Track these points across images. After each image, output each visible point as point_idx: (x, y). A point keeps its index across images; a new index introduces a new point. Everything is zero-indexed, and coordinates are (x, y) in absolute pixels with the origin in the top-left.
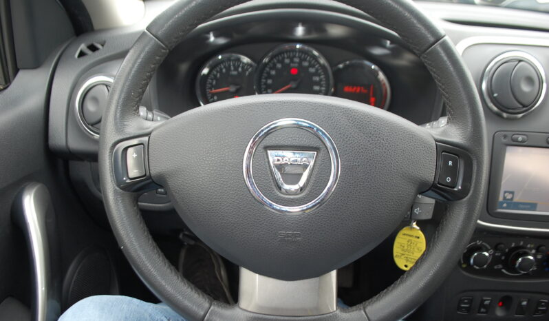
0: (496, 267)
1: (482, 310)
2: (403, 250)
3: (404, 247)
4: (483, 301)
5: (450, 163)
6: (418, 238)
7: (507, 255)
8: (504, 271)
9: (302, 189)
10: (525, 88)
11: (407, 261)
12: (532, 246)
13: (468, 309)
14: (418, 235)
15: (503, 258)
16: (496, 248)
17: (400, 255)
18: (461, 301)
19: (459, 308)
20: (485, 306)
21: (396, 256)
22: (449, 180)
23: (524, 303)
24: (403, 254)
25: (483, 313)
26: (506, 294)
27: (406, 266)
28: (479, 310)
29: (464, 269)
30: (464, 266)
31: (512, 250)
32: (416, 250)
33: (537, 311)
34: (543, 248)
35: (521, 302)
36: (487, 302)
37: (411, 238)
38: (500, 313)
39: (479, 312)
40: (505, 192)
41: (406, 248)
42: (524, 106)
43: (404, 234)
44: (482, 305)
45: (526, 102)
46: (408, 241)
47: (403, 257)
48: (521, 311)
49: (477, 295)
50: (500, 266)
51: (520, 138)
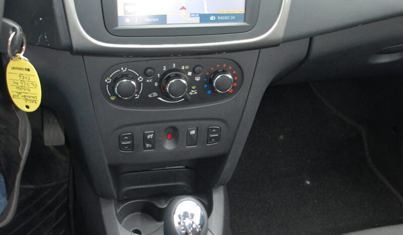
0: (150, 96)
1: (148, 145)
2: (18, 88)
3: (17, 84)
4: (145, 136)
6: (29, 70)
8: (160, 99)
11: (26, 100)
12: (187, 68)
13: (132, 147)
14: (27, 67)
15: (156, 84)
16: (145, 75)
17: (17, 94)
18: (121, 138)
19: (121, 147)
20: (149, 141)
21: (13, 95)
23: (193, 132)
24: (19, 93)
25: (149, 148)
26: (169, 124)
27: (27, 107)
28: (145, 146)
29: (113, 102)
30: (113, 98)
32: (32, 86)
33: (209, 140)
35: (188, 133)
36: (150, 136)
37: (21, 72)
38: (169, 146)
39: (145, 148)
40: (125, 5)
41: (20, 84)
43: (14, 68)
44: (146, 140)
46: (20, 76)
47: (20, 96)
48: (191, 140)
49: (137, 130)
50: (155, 94)
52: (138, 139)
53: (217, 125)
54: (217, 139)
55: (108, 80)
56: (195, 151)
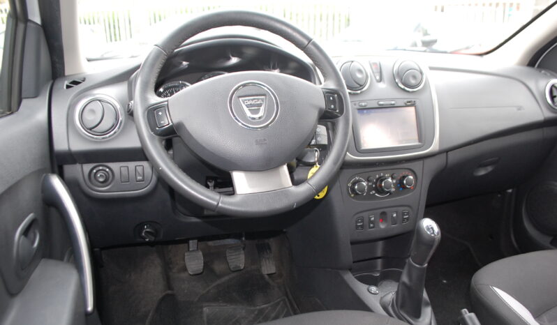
0: (371, 193)
1: (371, 225)
4: (370, 218)
5: (331, 98)
7: (376, 183)
8: (376, 195)
9: (260, 118)
10: (359, 76)
12: (388, 175)
13: (363, 227)
15: (374, 186)
16: (368, 181)
19: (357, 227)
20: (372, 222)
22: (332, 106)
23: (395, 215)
25: (372, 228)
26: (382, 210)
28: (369, 225)
29: (353, 198)
31: (377, 180)
33: (403, 220)
34: (395, 175)
35: (392, 215)
36: (372, 219)
38: (382, 226)
39: (370, 228)
42: (361, 86)
44: (370, 222)
45: (361, 83)
48: (394, 221)
49: (365, 215)
50: (374, 192)
51: (363, 104)
52: (366, 220)
53: (406, 209)
54: (407, 219)
55: (350, 185)
56: (396, 229)
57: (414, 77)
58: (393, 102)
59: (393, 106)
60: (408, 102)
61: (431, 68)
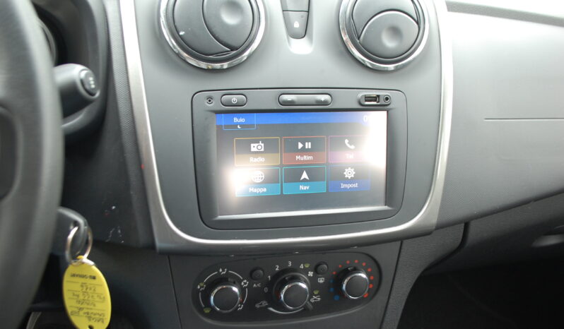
0: (258, 306)
2: (79, 302)
3: (78, 296)
6: (94, 278)
7: (270, 284)
8: (271, 309)
10: (230, 19)
11: (90, 318)
12: (307, 266)
14: (93, 275)
15: (266, 290)
17: (76, 310)
24: (81, 309)
27: (91, 327)
30: (207, 311)
31: (276, 276)
32: (97, 299)
37: (84, 280)
41: (81, 297)
42: (232, 49)
43: (74, 275)
45: (233, 41)
46: (82, 286)
47: (81, 313)
50: (264, 303)
51: (234, 99)
55: (201, 287)
57: (396, 31)
58: (323, 98)
59: (322, 108)
60: (368, 98)
61: (453, 7)
